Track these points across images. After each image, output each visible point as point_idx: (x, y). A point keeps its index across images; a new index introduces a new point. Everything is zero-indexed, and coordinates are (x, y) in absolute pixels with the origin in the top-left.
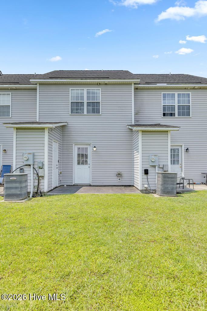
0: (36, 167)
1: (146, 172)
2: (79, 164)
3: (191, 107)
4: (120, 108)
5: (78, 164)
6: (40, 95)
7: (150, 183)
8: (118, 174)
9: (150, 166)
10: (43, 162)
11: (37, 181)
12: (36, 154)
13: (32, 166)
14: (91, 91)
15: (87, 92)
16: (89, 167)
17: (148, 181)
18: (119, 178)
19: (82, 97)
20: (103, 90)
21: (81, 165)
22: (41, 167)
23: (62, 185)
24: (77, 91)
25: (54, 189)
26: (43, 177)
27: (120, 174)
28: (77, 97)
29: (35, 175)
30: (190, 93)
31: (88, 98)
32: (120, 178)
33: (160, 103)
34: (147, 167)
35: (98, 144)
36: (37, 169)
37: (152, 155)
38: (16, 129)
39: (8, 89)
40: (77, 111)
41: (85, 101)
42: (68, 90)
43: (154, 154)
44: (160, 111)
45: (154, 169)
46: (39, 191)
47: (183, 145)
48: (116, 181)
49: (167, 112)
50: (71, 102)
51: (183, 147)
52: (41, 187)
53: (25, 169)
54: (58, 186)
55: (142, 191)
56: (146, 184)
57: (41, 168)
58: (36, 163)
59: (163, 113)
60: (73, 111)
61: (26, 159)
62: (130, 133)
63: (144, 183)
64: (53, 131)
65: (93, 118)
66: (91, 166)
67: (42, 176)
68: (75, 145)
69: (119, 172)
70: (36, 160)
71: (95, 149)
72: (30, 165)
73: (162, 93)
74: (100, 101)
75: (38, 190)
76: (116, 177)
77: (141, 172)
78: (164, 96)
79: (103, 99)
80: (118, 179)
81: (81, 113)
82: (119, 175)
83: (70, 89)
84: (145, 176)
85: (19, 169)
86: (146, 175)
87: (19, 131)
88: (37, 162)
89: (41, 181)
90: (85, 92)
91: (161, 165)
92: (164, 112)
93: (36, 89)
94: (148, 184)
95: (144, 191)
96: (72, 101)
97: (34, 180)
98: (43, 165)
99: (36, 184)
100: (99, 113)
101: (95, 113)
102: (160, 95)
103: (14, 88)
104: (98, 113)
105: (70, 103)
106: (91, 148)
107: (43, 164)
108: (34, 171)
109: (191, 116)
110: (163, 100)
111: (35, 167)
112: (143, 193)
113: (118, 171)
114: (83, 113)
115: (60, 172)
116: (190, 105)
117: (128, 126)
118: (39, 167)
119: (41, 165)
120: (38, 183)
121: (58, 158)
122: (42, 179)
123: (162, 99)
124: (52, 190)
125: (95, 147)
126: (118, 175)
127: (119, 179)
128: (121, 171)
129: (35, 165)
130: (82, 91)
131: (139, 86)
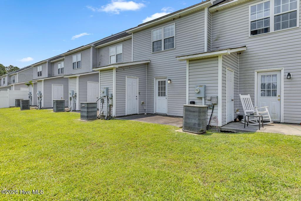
39: (120, 42)
43: (200, 85)
47: (282, 69)
51: (283, 71)
103: (123, 40)
109: (298, 26)
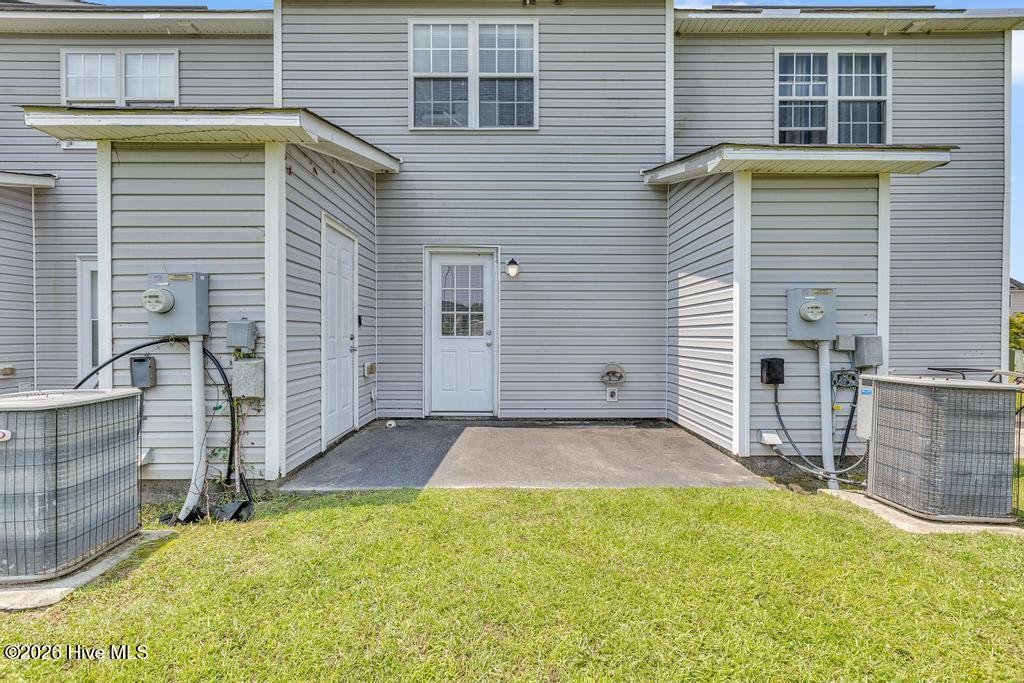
0: (218, 347)
1: (772, 372)
2: (446, 331)
3: (889, 108)
4: (614, 103)
5: (443, 334)
6: (288, 47)
7: (788, 422)
8: (608, 373)
9: (791, 341)
10: (259, 325)
11: (224, 424)
12: (218, 282)
13: (195, 347)
14: (497, 32)
15: (480, 35)
16: (489, 345)
17: (779, 416)
18: (609, 389)
19: (461, 57)
20: (546, 29)
21: (455, 336)
22: (245, 351)
23: (380, 419)
24: (441, 33)
25: (330, 448)
26: (257, 403)
27: (614, 373)
28: (440, 56)
29: (218, 394)
30: (889, 51)
31: (485, 60)
32: (616, 389)
33: (768, 91)
34: (776, 347)
35: (526, 249)
36: (224, 361)
37: (806, 292)
38: (113, 148)
40: (439, 117)
41: (474, 74)
42: (401, 28)
44: (768, 124)
45: (809, 356)
46: (236, 476)
48: (598, 402)
49: (793, 128)
50: (416, 79)
52: (250, 455)
53: (163, 361)
54: (357, 426)
55: (749, 462)
56: (768, 430)
57: (248, 357)
58: (219, 330)
59: (780, 132)
60: (425, 117)
61: (159, 307)
62: (656, 204)
63: (760, 423)
64: (320, 175)
65: (508, 144)
66: (498, 341)
67: (254, 399)
68: (432, 254)
69: (613, 364)
70: (218, 314)
71: (513, 271)
72: (183, 340)
73: (778, 51)
74: (535, 74)
75: (230, 471)
76: (600, 386)
77: (747, 375)
78: (786, 62)
79: (546, 66)
80: (609, 393)
81: (454, 124)
82: (612, 377)
83: (412, 21)
84: (767, 394)
85: (128, 357)
86: (771, 387)
87: (125, 156)
88: (225, 326)
89: (249, 424)
90: (473, 36)
91: (847, 338)
92: (783, 129)
93: (270, 36)
94: (783, 429)
95: (761, 464)
96: (418, 75)
97: (209, 419)
98: (258, 338)
99: (223, 440)
100: (531, 123)
101: (513, 125)
102: (768, 58)
104: (524, 125)
105: (412, 81)
106: (498, 268)
107: (254, 334)
108: (210, 371)
110: (782, 79)
111: (214, 350)
112: (754, 469)
113: (609, 359)
114: (465, 122)
115: (368, 364)
116: (888, 97)
117: (647, 179)
118: (232, 350)
119: (243, 340)
120: (229, 434)
121: (356, 307)
122: (255, 413)
123: (777, 75)
124: (321, 455)
125: (513, 262)
126: (607, 378)
127: (612, 395)
128: (617, 359)
129: (214, 341)
130: (460, 33)
131: (691, 20)
